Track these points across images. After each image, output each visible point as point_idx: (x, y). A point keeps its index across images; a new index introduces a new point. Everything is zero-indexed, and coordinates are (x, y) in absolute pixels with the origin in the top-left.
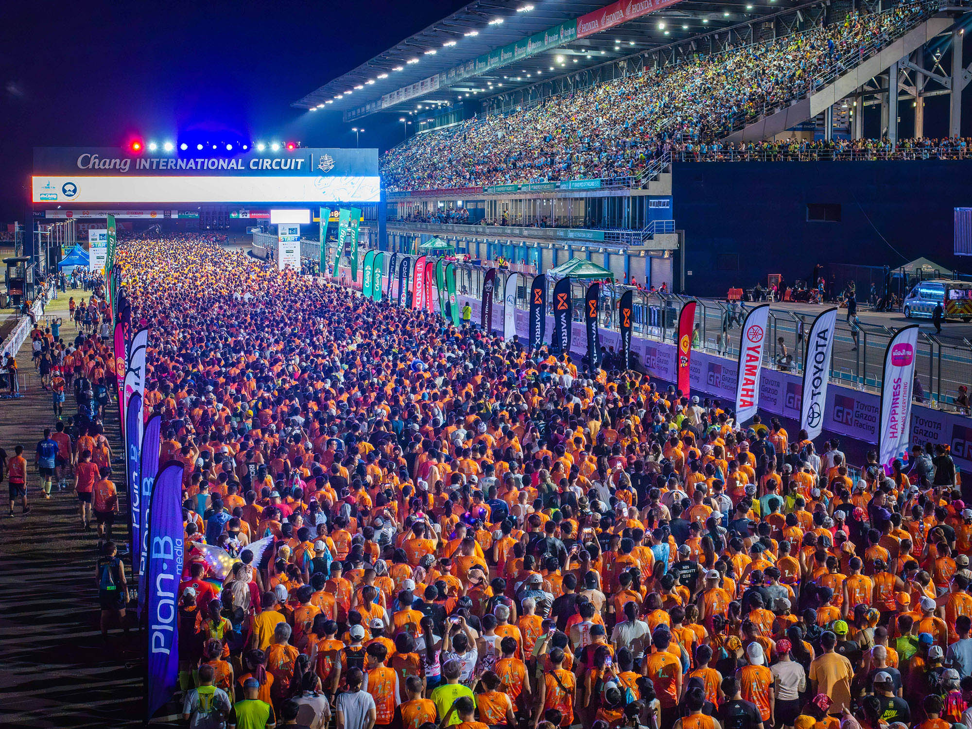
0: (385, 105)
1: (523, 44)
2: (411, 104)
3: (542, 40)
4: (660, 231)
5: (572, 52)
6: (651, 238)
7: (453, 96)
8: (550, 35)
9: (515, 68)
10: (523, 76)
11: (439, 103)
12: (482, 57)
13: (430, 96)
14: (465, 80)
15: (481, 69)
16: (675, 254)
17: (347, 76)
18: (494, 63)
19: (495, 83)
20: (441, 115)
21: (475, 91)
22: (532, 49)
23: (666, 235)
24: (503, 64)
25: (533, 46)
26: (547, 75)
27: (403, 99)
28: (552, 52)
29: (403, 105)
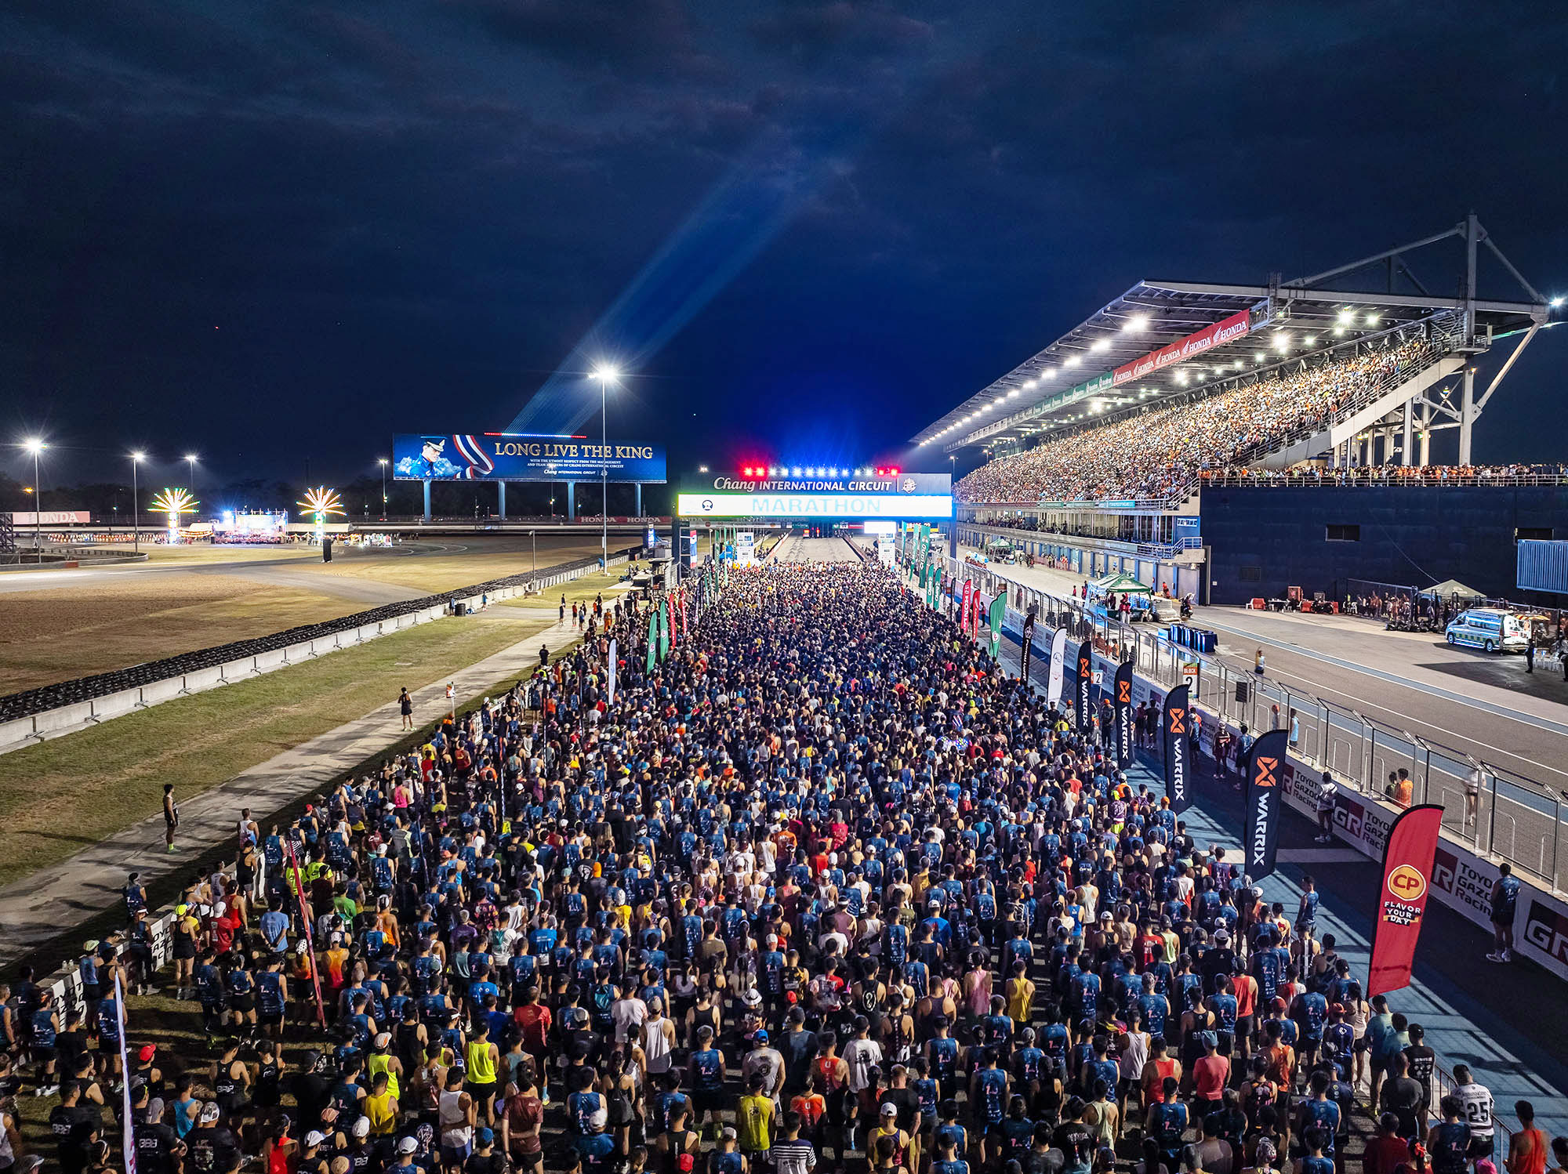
0: (970, 441)
1: (1069, 393)
2: (989, 439)
3: (1085, 389)
4: (1189, 547)
5: (1106, 400)
6: (1180, 553)
7: (1018, 434)
8: (1091, 385)
9: (1062, 413)
10: (1069, 419)
11: (1009, 439)
12: (1038, 404)
13: (1001, 434)
14: (1026, 422)
15: (1035, 413)
16: (1202, 567)
17: (942, 420)
18: (1048, 408)
19: (1048, 424)
20: (1011, 447)
21: (1034, 431)
22: (1076, 396)
23: (1193, 550)
24: (1054, 409)
25: (1078, 394)
26: (1087, 419)
27: (982, 436)
28: (1090, 399)
29: (983, 441)
